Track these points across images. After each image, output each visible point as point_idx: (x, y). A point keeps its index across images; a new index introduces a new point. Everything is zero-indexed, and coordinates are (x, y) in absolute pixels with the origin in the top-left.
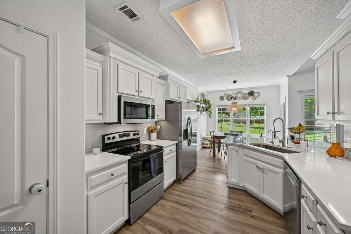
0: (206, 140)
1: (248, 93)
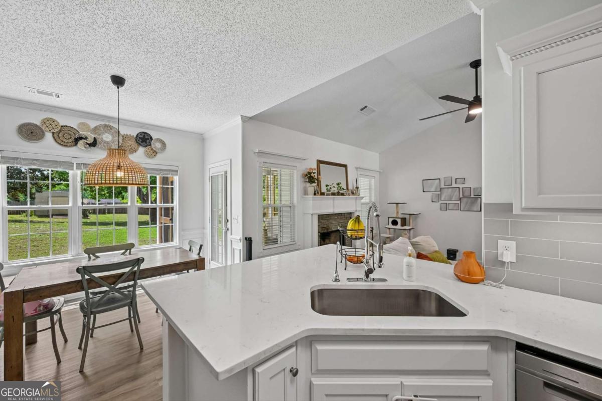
1: (135, 136)
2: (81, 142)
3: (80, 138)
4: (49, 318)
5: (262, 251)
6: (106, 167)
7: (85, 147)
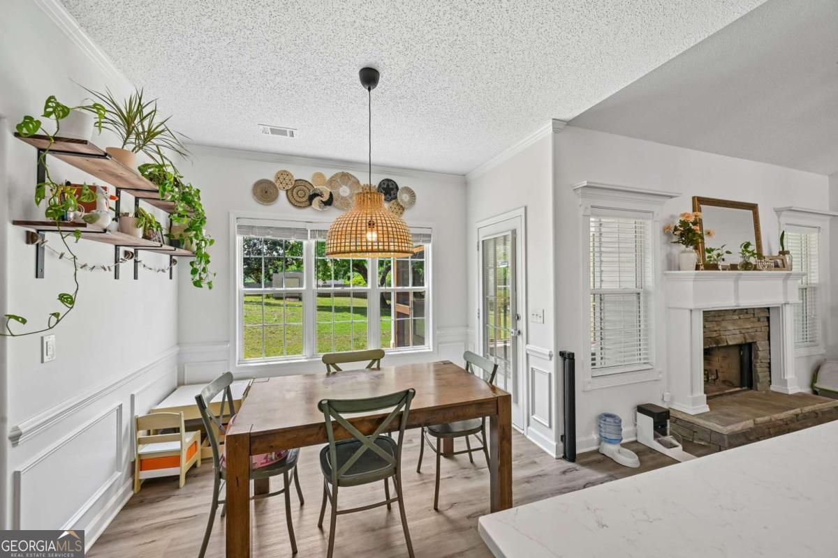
0: (165, 431)
1: (377, 186)
2: (316, 201)
3: (315, 195)
4: (282, 476)
5: (590, 379)
6: (357, 223)
7: (320, 207)
